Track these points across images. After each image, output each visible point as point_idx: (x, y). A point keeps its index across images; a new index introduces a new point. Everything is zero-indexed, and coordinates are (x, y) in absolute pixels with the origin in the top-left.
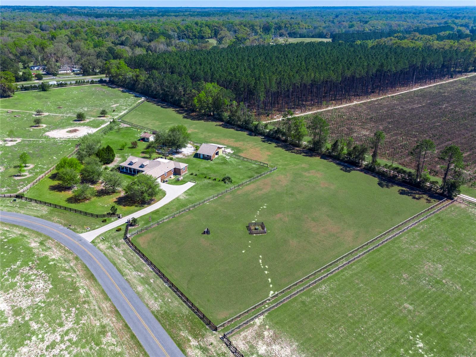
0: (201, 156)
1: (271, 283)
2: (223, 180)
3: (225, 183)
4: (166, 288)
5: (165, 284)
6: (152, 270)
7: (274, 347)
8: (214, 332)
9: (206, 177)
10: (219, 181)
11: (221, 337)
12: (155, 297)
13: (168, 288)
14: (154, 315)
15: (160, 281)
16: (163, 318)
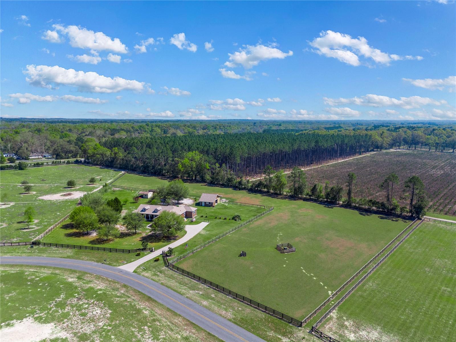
0: (203, 204)
1: (324, 286)
2: (233, 219)
3: (236, 220)
4: (231, 300)
5: (228, 297)
6: (208, 287)
7: (361, 333)
8: (300, 328)
9: (216, 218)
10: (230, 219)
11: (308, 331)
12: (223, 308)
13: (233, 299)
14: (233, 322)
15: (221, 295)
16: (243, 323)
